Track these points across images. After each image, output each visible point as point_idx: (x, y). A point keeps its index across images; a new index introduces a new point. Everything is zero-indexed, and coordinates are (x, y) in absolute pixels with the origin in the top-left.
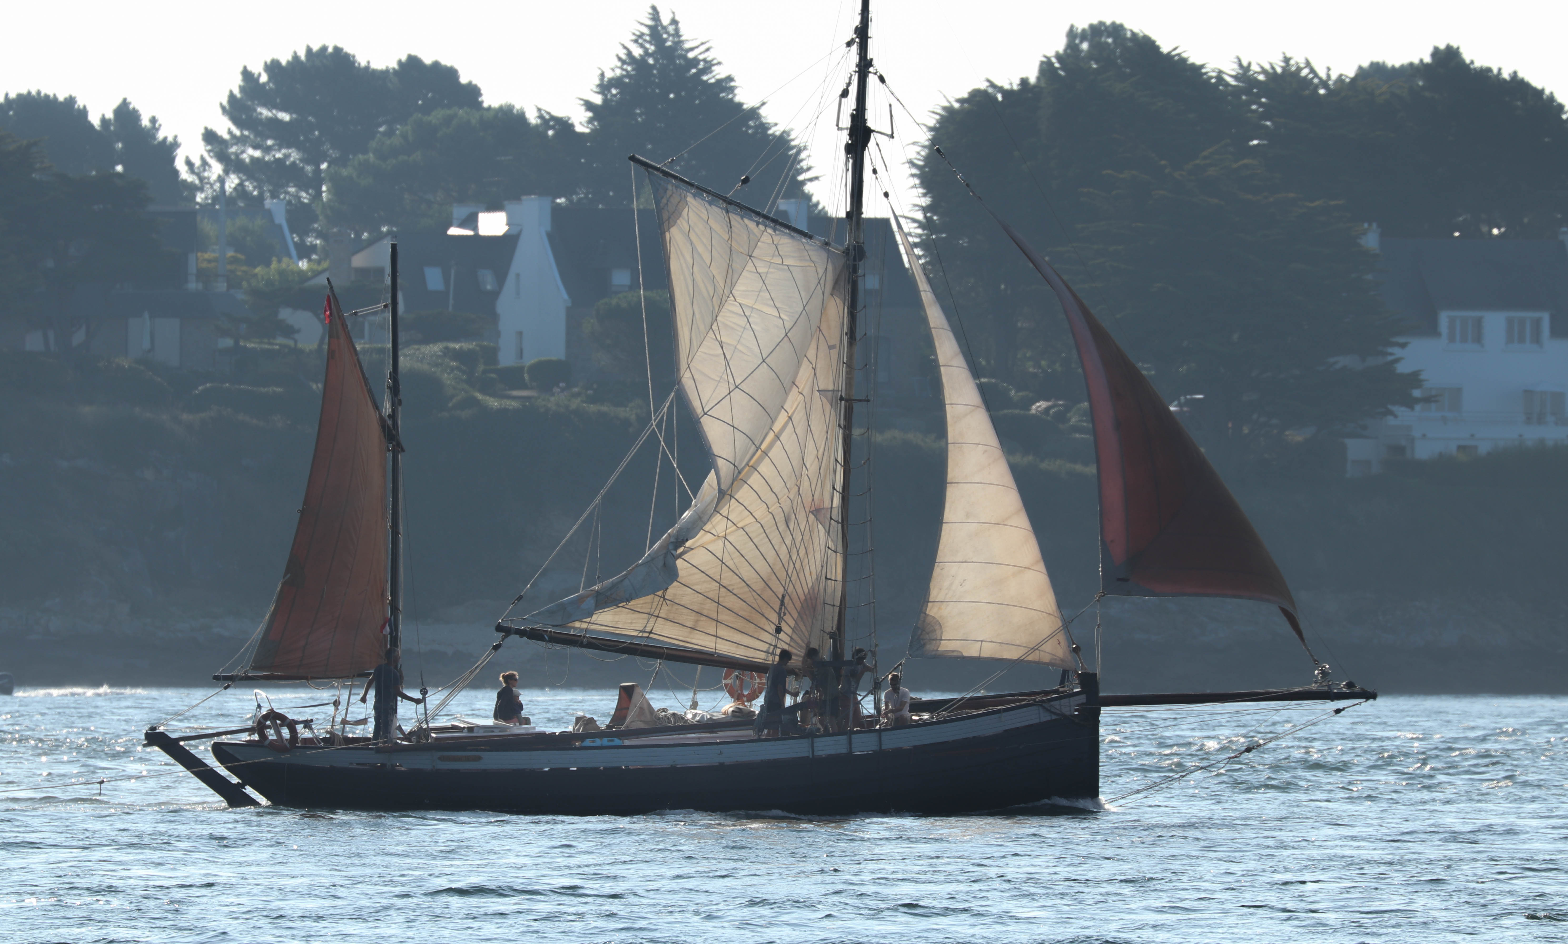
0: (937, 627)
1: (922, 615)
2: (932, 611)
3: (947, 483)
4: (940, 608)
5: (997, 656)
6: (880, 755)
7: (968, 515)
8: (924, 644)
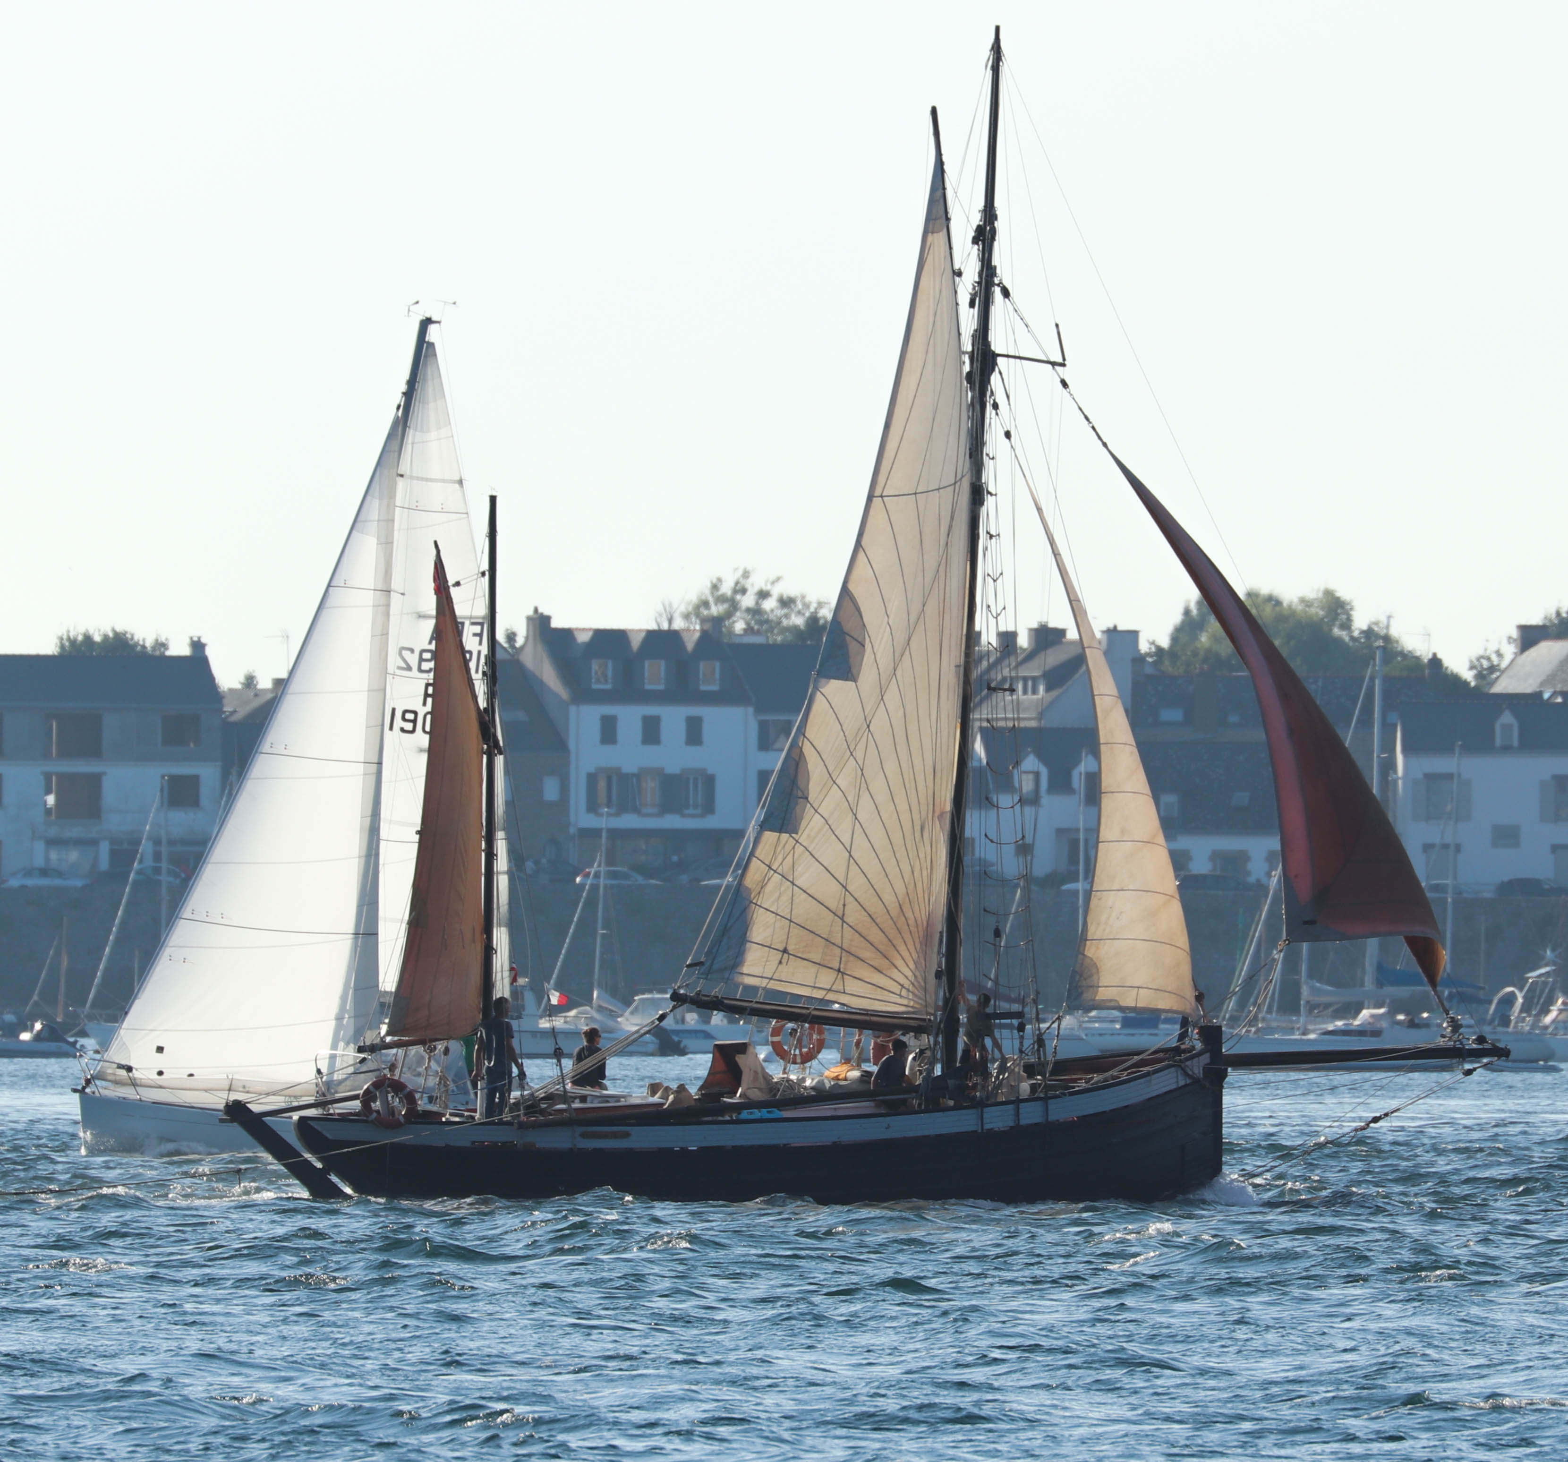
0: (1094, 971)
1: (1080, 956)
2: (1090, 951)
3: (1101, 793)
4: (1098, 948)
5: (1152, 1006)
6: (1017, 1132)
7: (1123, 831)
8: (1082, 993)
